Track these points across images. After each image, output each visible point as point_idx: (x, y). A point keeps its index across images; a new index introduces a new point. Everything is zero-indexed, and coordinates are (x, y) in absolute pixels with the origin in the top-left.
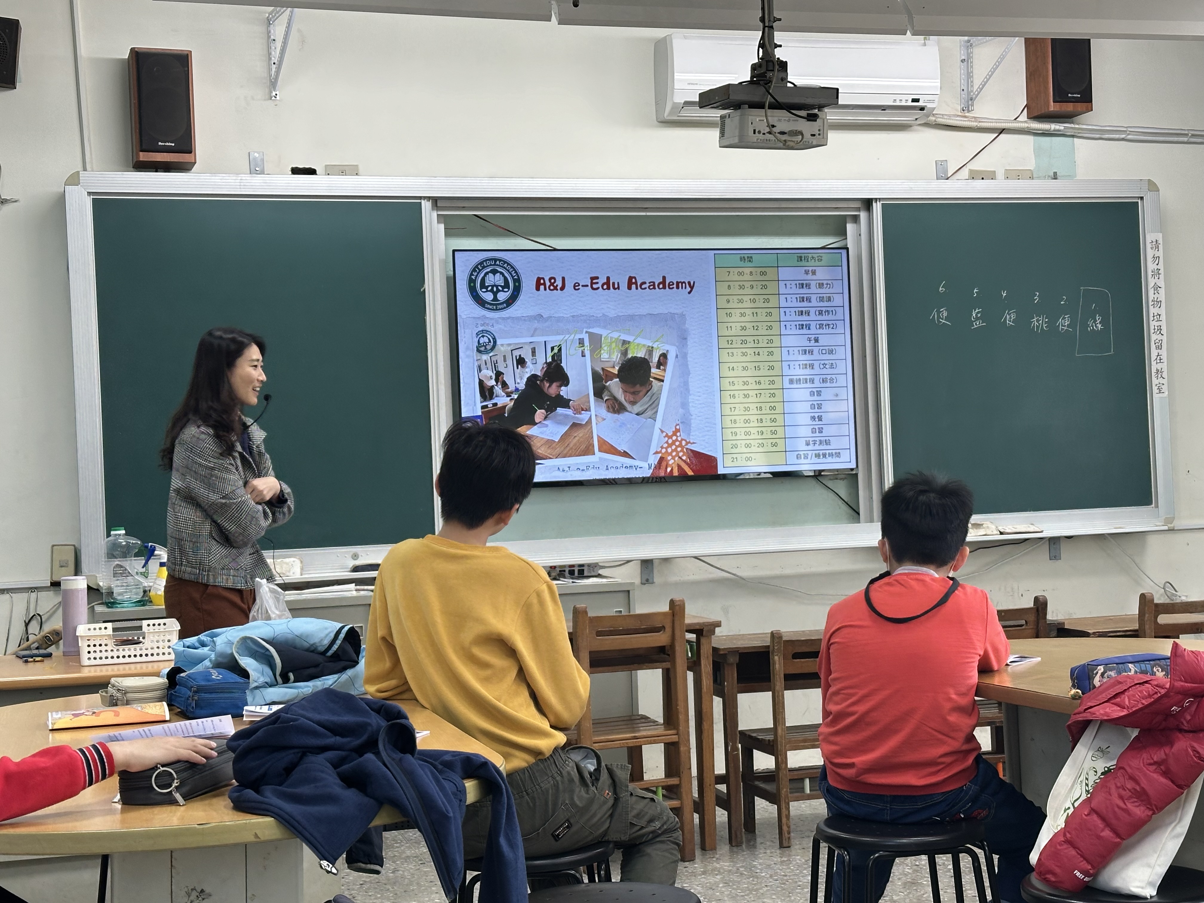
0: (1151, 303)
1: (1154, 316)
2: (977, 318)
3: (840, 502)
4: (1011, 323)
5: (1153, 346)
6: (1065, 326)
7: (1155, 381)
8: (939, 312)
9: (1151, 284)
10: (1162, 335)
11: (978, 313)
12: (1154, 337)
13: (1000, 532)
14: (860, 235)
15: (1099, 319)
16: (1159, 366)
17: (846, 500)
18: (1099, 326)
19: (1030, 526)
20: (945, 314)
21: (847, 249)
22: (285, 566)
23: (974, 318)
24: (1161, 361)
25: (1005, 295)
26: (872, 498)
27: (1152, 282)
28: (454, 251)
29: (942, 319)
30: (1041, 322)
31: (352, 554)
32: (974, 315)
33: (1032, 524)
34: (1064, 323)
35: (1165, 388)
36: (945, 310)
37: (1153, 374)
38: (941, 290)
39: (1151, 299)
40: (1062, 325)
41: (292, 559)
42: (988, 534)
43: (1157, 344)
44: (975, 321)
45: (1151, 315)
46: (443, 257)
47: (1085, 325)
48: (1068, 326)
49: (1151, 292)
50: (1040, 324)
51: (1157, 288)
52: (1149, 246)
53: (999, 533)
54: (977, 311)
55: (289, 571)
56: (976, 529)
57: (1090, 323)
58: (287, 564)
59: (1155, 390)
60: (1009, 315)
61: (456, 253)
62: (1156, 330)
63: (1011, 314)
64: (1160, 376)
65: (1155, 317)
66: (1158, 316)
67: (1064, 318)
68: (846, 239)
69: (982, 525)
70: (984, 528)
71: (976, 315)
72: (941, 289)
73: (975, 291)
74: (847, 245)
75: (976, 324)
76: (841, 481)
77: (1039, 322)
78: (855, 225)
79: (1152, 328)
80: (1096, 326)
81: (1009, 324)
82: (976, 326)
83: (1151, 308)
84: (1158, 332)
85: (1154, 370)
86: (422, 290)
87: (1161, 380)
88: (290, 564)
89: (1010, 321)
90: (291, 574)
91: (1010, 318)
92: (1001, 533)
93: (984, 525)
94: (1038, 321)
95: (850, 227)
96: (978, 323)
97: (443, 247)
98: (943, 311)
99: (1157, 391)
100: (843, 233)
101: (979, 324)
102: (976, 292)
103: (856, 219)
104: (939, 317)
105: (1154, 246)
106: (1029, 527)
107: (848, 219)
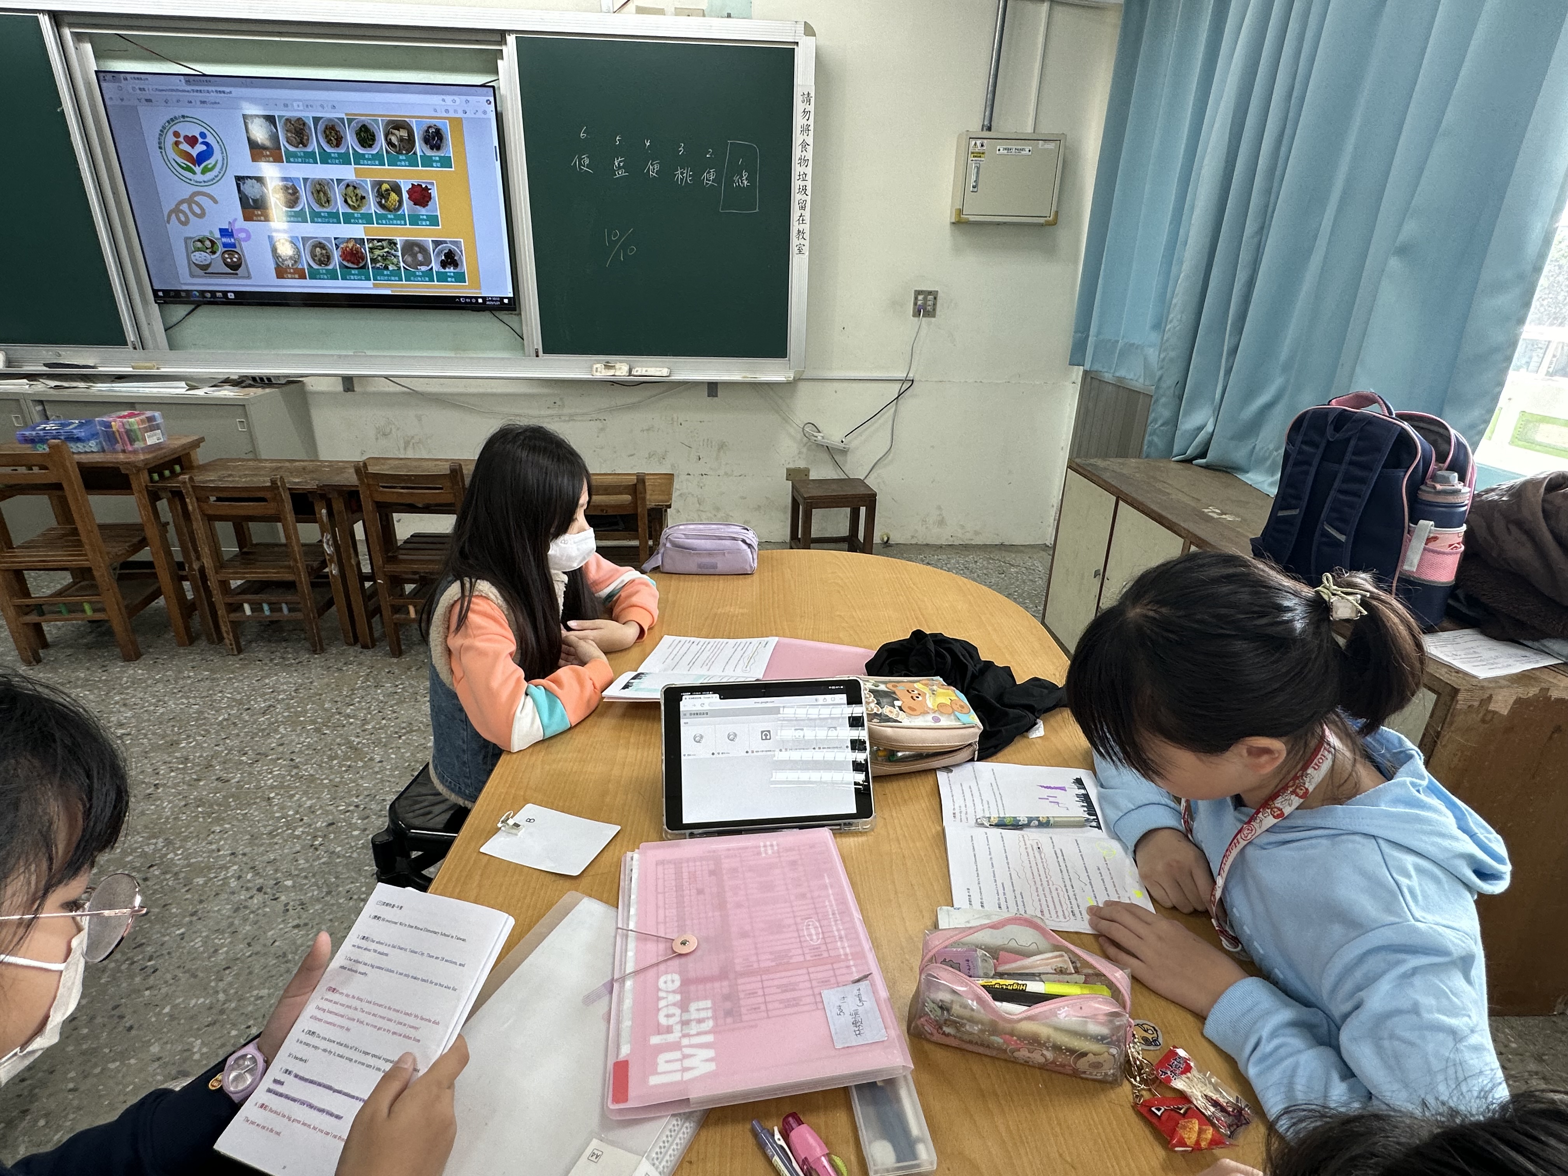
0: (798, 161)
1: (801, 175)
2: (619, 168)
4: (654, 175)
5: (797, 206)
7: (795, 242)
8: (580, 159)
9: (799, 141)
10: (807, 195)
12: (798, 197)
15: (745, 175)
16: (801, 227)
18: (746, 182)
20: (587, 162)
23: (616, 167)
24: (803, 222)
25: (648, 144)
29: (584, 166)
30: (685, 174)
31: (55, 352)
32: (616, 164)
34: (709, 177)
35: (805, 249)
36: (587, 157)
37: (795, 234)
38: (582, 137)
39: (798, 156)
40: (707, 180)
43: (801, 204)
44: (617, 170)
45: (798, 173)
47: (729, 181)
48: (713, 181)
49: (799, 149)
50: (684, 177)
51: (804, 145)
52: (801, 101)
54: (620, 160)
56: (609, 369)
57: (736, 178)
59: (795, 250)
60: (652, 165)
62: (801, 190)
64: (800, 236)
66: (805, 175)
67: (709, 172)
69: (614, 365)
71: (619, 164)
72: (582, 134)
75: (618, 173)
77: (683, 175)
79: (797, 187)
80: (742, 182)
82: (618, 176)
83: (798, 166)
84: (803, 192)
85: (795, 231)
87: (802, 241)
89: (653, 172)
91: (654, 169)
92: (631, 375)
93: (618, 366)
94: (682, 173)
95: (500, 64)
98: (584, 158)
99: (798, 252)
100: (496, 70)
101: (621, 173)
102: (618, 140)
104: (580, 164)
105: (805, 99)
107: (496, 54)
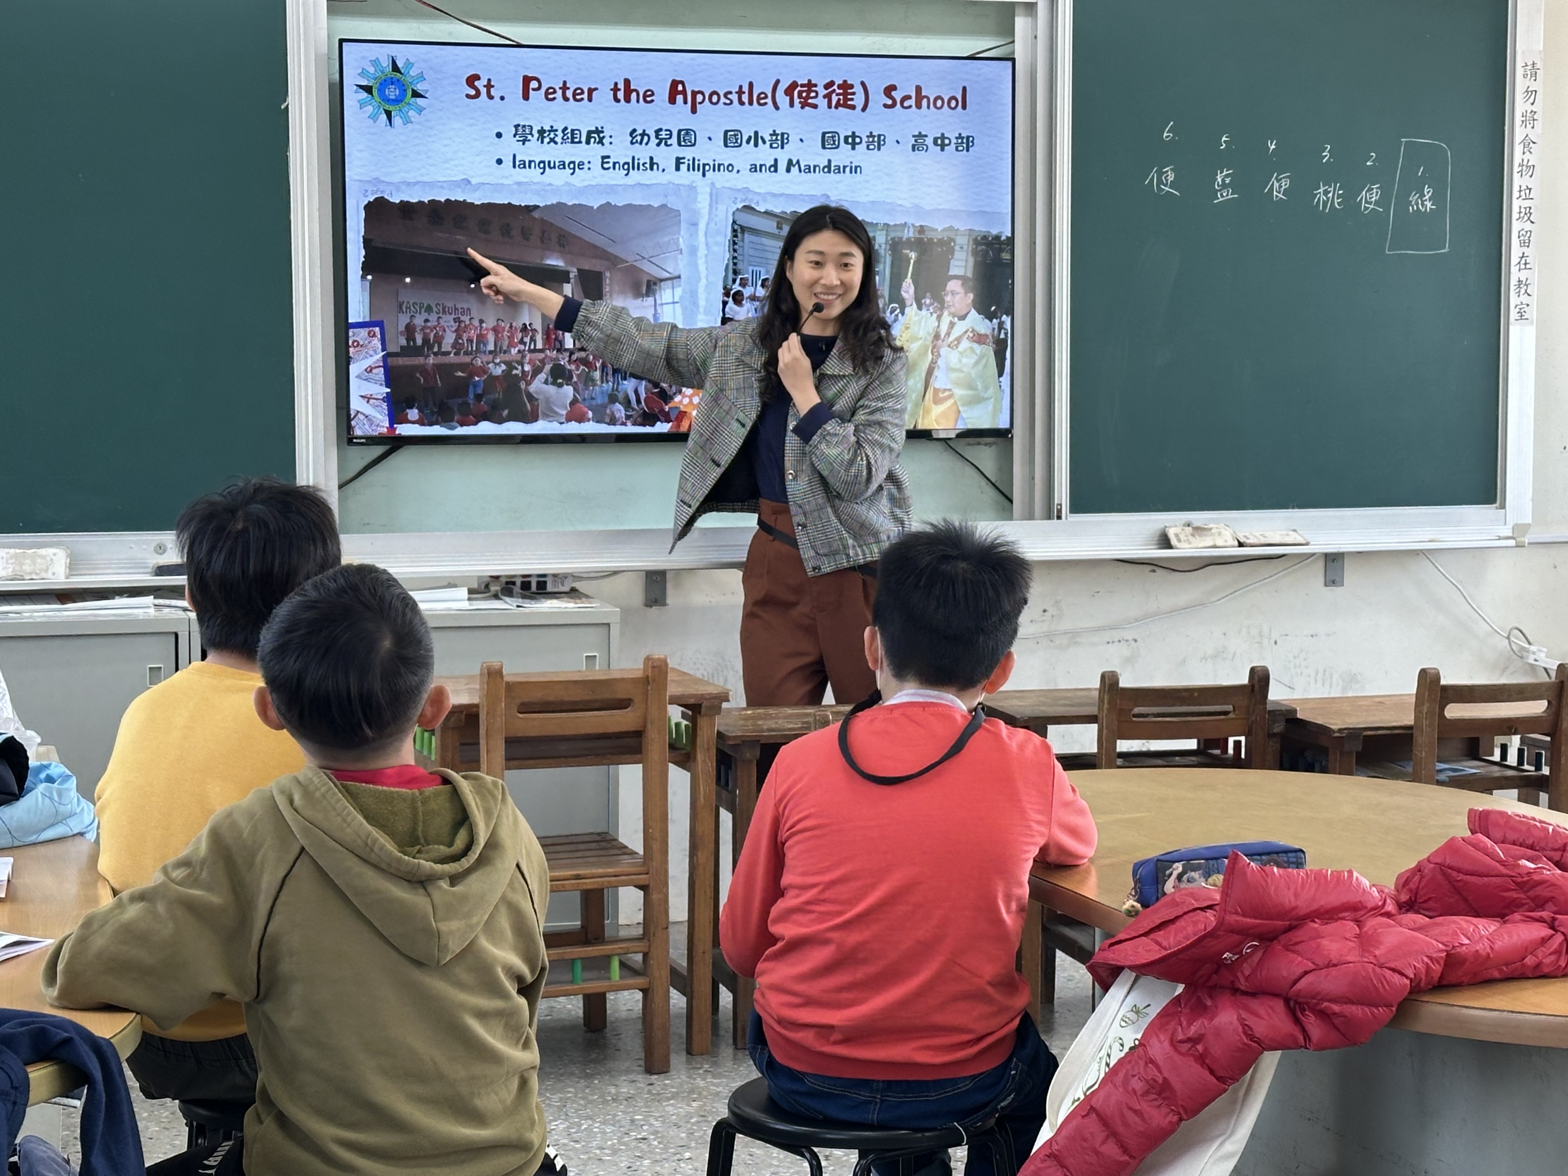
0: (1516, 169)
1: (1520, 191)
2: (1224, 186)
3: (984, 482)
4: (1280, 196)
5: (1515, 241)
6: (1370, 203)
7: (1514, 300)
8: (1160, 174)
9: (1519, 137)
10: (1532, 222)
11: (1227, 176)
12: (1516, 226)
13: (1239, 542)
14: (1036, 37)
15: (1428, 192)
16: (1523, 275)
17: (993, 481)
18: (1429, 204)
19: (1291, 533)
20: (1171, 177)
21: (1013, 60)
22: (39, 561)
23: (1218, 185)
24: (1528, 266)
25: (1273, 147)
26: (1033, 478)
27: (1520, 134)
28: (341, 41)
29: (1166, 185)
30: (1330, 195)
31: (154, 544)
32: (1219, 180)
33: (1294, 531)
34: (1370, 197)
35: (1532, 313)
36: (1171, 170)
37: (1512, 288)
38: (1167, 137)
39: (1517, 161)
40: (1366, 202)
41: (51, 551)
42: (1219, 543)
43: (1522, 238)
44: (1220, 190)
45: (1516, 189)
46: (324, 49)
47: (1403, 202)
48: (1377, 203)
49: (1518, 149)
50: (1328, 199)
51: (1528, 144)
52: (1520, 72)
53: (1236, 543)
54: (1225, 173)
55: (46, 571)
56: (1200, 536)
57: (1413, 198)
58: (43, 557)
59: (1514, 314)
60: (1278, 181)
61: (344, 44)
62: (1522, 215)
63: (1281, 179)
64: (1523, 291)
65: (1523, 193)
66: (1528, 191)
67: (1370, 189)
68: (1013, 42)
69: (1210, 529)
70: (1212, 535)
71: (1223, 180)
72: (1165, 134)
73: (1224, 139)
74: (1013, 53)
75: (1222, 195)
76: (987, 448)
77: (1327, 195)
78: (1030, 19)
79: (1515, 210)
80: (1423, 205)
81: (1277, 196)
82: (1221, 199)
83: (1516, 176)
84: (1526, 218)
85: (1514, 282)
86: (283, 107)
87: (1524, 299)
88: (48, 559)
89: (1279, 193)
90: (50, 575)
91: (1280, 187)
92: (1241, 545)
93: (1213, 531)
94: (1326, 193)
95: (1021, 23)
96: (1225, 194)
97: (324, 34)
98: (1167, 172)
99: (1517, 316)
100: (1009, 31)
101: (1227, 195)
102: (1225, 142)
103: (1031, 8)
104: (1160, 182)
105: (1529, 72)
106: (1288, 535)
107: (1018, 11)
